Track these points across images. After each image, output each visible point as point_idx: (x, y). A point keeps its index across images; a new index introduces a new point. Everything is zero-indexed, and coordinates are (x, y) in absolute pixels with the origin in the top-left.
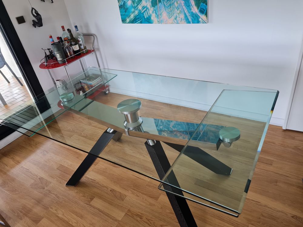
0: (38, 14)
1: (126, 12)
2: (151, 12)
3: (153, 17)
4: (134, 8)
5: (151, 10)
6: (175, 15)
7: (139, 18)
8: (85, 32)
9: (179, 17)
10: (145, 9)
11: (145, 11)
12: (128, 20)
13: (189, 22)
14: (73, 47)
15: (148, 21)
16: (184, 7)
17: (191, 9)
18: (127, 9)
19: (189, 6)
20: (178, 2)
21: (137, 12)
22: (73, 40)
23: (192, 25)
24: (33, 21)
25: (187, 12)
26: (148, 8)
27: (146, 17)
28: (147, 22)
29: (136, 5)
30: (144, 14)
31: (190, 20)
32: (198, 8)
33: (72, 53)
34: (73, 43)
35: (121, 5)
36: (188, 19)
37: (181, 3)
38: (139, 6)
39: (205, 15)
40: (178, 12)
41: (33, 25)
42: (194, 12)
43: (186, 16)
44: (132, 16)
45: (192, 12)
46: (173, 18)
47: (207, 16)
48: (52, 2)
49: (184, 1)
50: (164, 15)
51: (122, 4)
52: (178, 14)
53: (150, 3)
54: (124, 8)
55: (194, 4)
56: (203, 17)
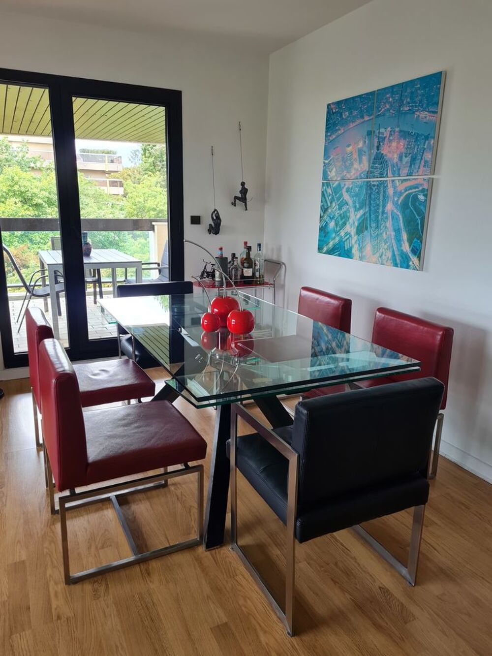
0: (218, 217)
1: (325, 236)
2: (353, 242)
3: (355, 251)
4: (337, 232)
5: (355, 238)
6: (381, 251)
7: (338, 248)
8: (275, 258)
9: (386, 255)
10: (348, 236)
11: (347, 240)
12: (325, 249)
13: (396, 265)
14: (245, 270)
15: (348, 254)
16: (393, 241)
17: (401, 246)
18: (328, 233)
19: (400, 240)
20: (388, 233)
21: (337, 239)
22: (249, 262)
23: (399, 269)
24: (210, 225)
25: (397, 249)
26: (351, 236)
27: (346, 249)
28: (346, 256)
29: (338, 228)
30: (346, 243)
31: (398, 261)
32: (410, 246)
33: (239, 277)
34: (246, 265)
35: (322, 227)
36: (396, 260)
37: (391, 235)
38: (341, 231)
39: (418, 257)
40: (386, 247)
41: (208, 230)
42: (405, 250)
43: (394, 255)
44: (331, 244)
45: (402, 250)
46: (378, 254)
47: (419, 260)
48: (246, 209)
49: (394, 233)
50: (368, 248)
51: (323, 225)
52: (385, 250)
53: (355, 229)
54: (325, 232)
55: (406, 239)
56: (414, 259)
